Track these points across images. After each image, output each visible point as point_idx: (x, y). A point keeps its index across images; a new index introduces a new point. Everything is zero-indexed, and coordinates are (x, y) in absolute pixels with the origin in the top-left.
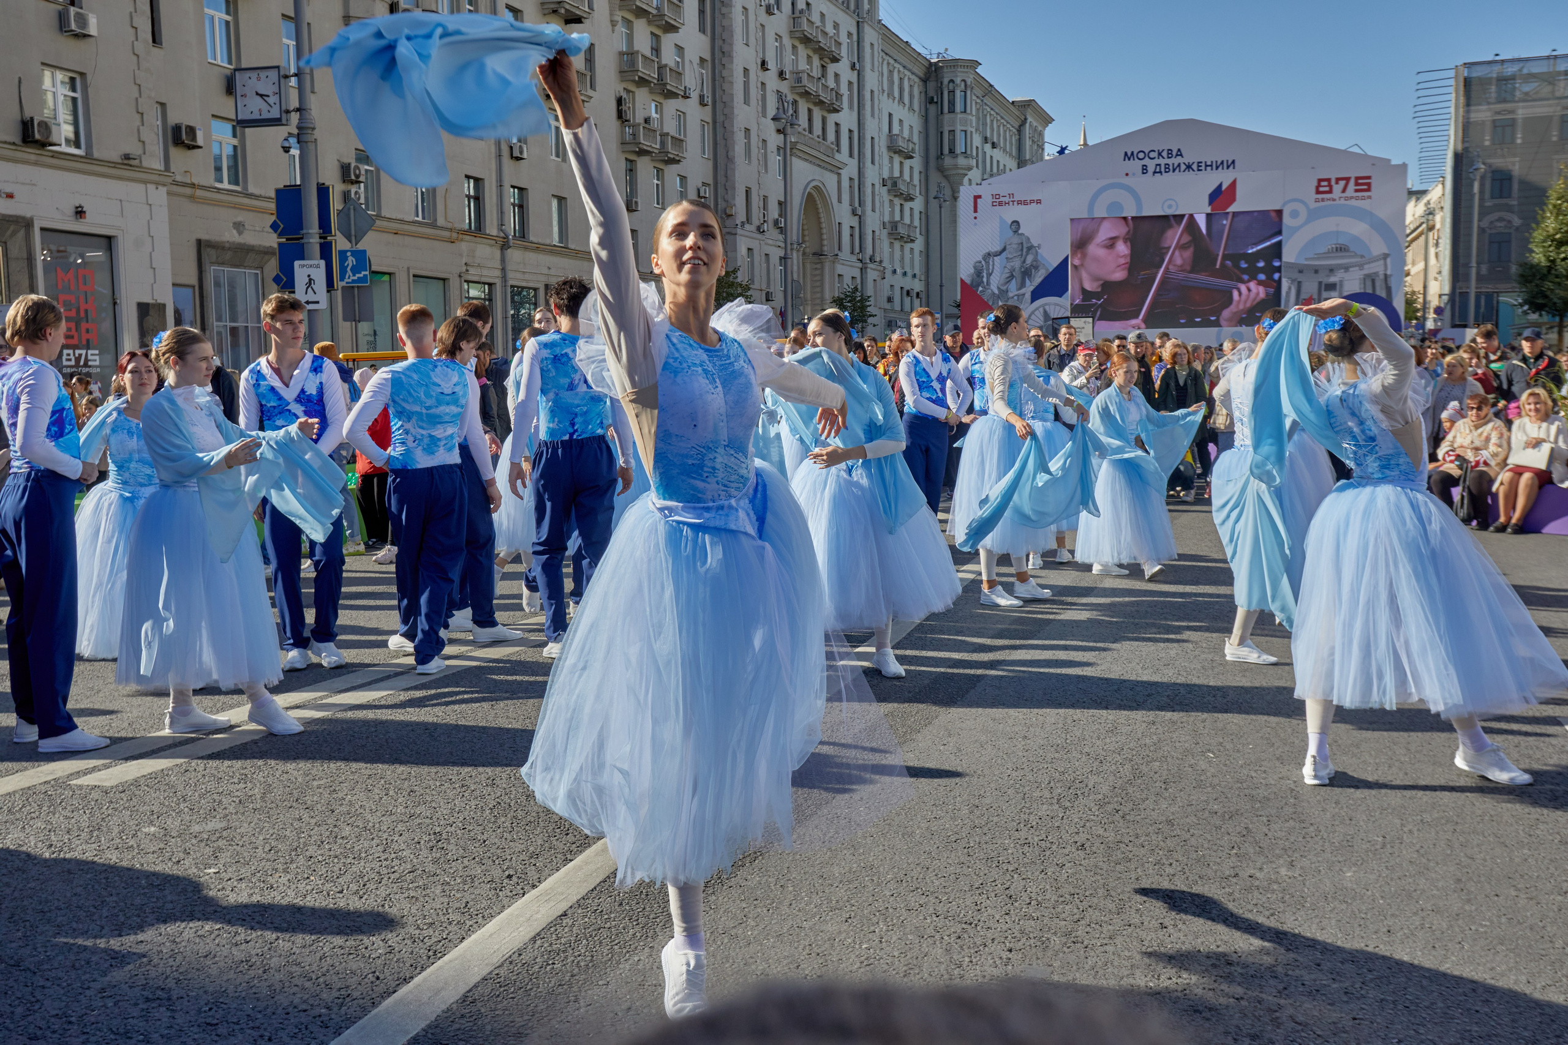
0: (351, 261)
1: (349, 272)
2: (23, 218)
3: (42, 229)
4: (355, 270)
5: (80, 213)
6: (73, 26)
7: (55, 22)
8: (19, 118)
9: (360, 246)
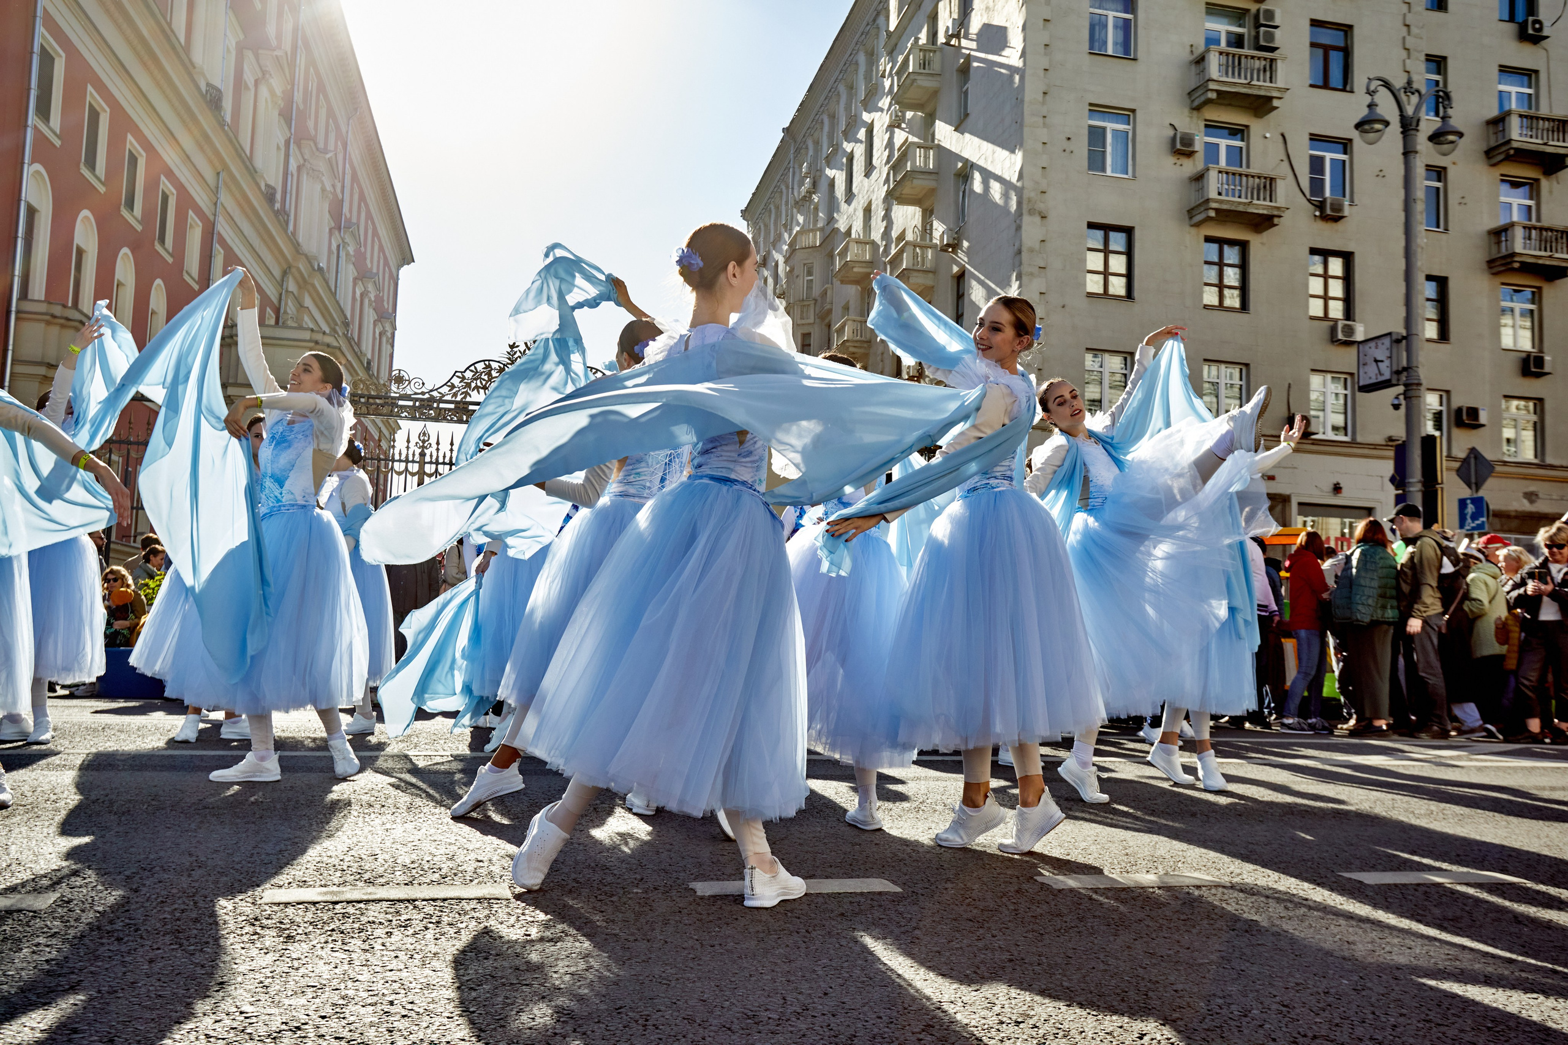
0: (1470, 508)
1: (1469, 520)
2: (1280, 495)
3: (1300, 504)
4: (1474, 517)
5: (1337, 489)
6: (1340, 336)
7: (1327, 336)
8: (1286, 415)
9: (1481, 493)
